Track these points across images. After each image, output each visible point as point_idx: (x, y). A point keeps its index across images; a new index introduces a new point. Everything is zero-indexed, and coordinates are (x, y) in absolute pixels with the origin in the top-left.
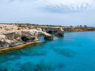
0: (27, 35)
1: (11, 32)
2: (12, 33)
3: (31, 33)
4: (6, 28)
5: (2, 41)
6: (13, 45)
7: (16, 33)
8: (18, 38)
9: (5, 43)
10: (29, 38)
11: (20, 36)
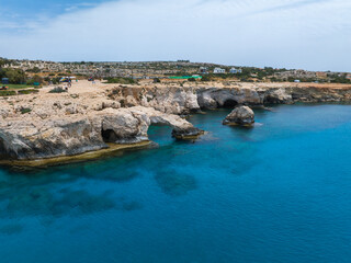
0: (116, 126)
1: (74, 121)
2: (77, 123)
3: (128, 122)
4: (68, 107)
5: (54, 141)
6: (75, 151)
7: (88, 122)
8: (92, 134)
9: (59, 146)
10: (122, 133)
11: (97, 128)
